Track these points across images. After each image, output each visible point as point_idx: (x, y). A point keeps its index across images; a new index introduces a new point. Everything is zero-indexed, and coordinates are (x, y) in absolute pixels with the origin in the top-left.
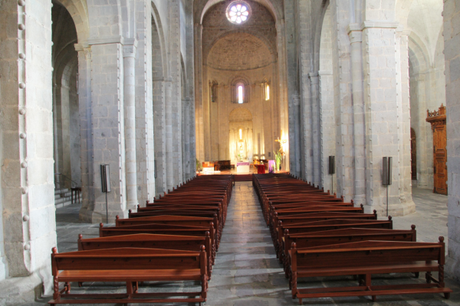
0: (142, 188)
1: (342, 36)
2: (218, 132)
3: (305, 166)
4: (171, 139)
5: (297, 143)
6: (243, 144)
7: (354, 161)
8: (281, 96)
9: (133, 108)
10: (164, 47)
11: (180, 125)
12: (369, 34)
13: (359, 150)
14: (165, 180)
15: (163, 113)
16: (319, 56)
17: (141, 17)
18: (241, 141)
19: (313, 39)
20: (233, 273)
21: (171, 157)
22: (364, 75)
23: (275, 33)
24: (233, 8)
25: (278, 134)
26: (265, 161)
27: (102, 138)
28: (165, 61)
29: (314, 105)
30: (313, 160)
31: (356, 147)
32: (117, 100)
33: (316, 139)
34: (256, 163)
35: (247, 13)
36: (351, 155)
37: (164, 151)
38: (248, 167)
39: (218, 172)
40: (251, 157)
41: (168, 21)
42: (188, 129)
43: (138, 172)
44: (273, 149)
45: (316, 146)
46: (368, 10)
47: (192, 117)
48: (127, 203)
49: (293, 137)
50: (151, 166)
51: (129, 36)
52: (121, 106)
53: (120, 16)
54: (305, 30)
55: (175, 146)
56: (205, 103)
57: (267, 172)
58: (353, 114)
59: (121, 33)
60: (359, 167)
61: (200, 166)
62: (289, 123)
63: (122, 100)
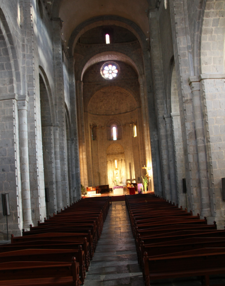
0: (35, 211)
1: (185, 86)
2: (98, 163)
3: (165, 187)
4: (59, 171)
5: (159, 169)
6: (118, 171)
7: (199, 182)
8: (146, 134)
9: (26, 149)
10: (52, 100)
11: (66, 160)
12: (205, 84)
13: (203, 173)
14: (55, 203)
15: (53, 151)
16: (170, 101)
17: (31, 79)
18: (117, 169)
19: (165, 89)
20: (103, 277)
21: (60, 185)
22: (204, 115)
23: (139, 85)
24: (106, 68)
25: (145, 163)
26: (135, 185)
27: (3, 173)
28: (53, 111)
29: (169, 139)
30: (170, 182)
31: (201, 171)
32: (14, 143)
33: (172, 166)
34: (129, 186)
35: (116, 71)
36: (197, 177)
37: (54, 180)
38: (122, 190)
39: (99, 195)
40: (124, 181)
41: (54, 80)
42: (74, 163)
43: (32, 198)
44: (141, 175)
45: (172, 171)
46: (203, 66)
47: (76, 153)
48: (24, 224)
49: (155, 165)
50: (42, 193)
51: (22, 93)
52: (17, 147)
53: (14, 79)
54: (159, 83)
55: (63, 176)
56: (87, 141)
57: (137, 193)
58: (197, 146)
59: (15, 92)
60: (204, 187)
61: (84, 191)
62: (152, 154)
63: (17, 143)
